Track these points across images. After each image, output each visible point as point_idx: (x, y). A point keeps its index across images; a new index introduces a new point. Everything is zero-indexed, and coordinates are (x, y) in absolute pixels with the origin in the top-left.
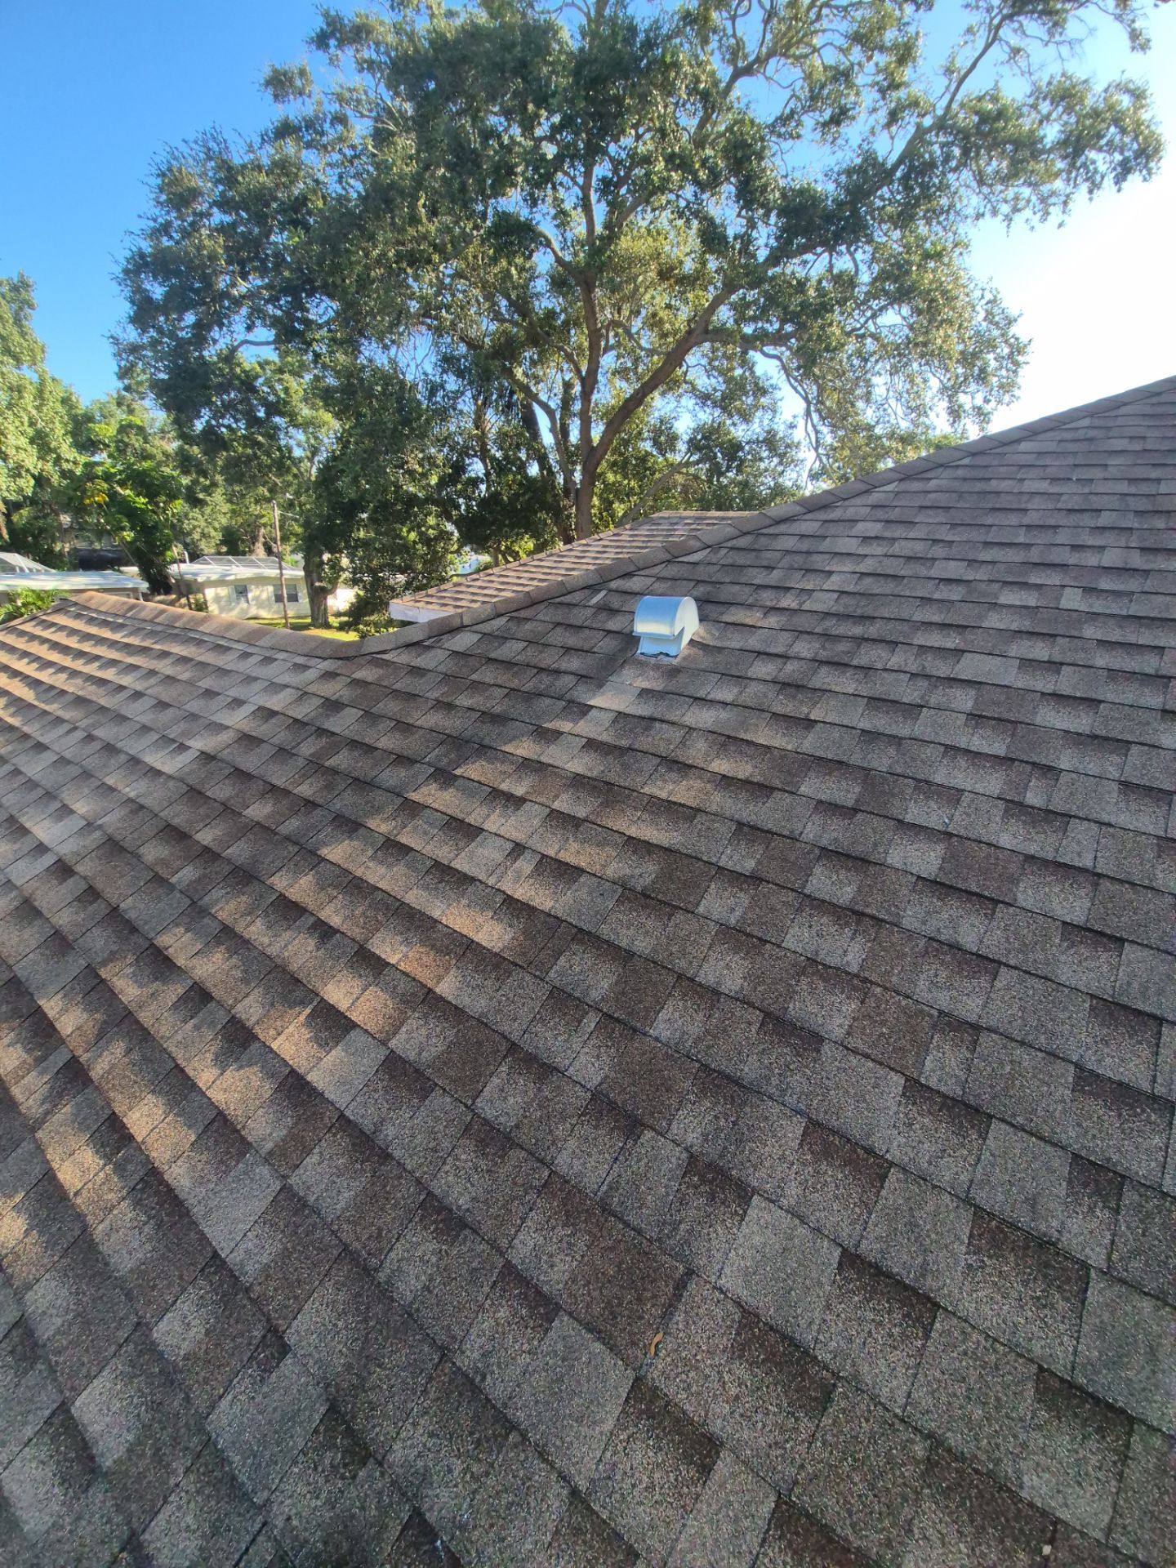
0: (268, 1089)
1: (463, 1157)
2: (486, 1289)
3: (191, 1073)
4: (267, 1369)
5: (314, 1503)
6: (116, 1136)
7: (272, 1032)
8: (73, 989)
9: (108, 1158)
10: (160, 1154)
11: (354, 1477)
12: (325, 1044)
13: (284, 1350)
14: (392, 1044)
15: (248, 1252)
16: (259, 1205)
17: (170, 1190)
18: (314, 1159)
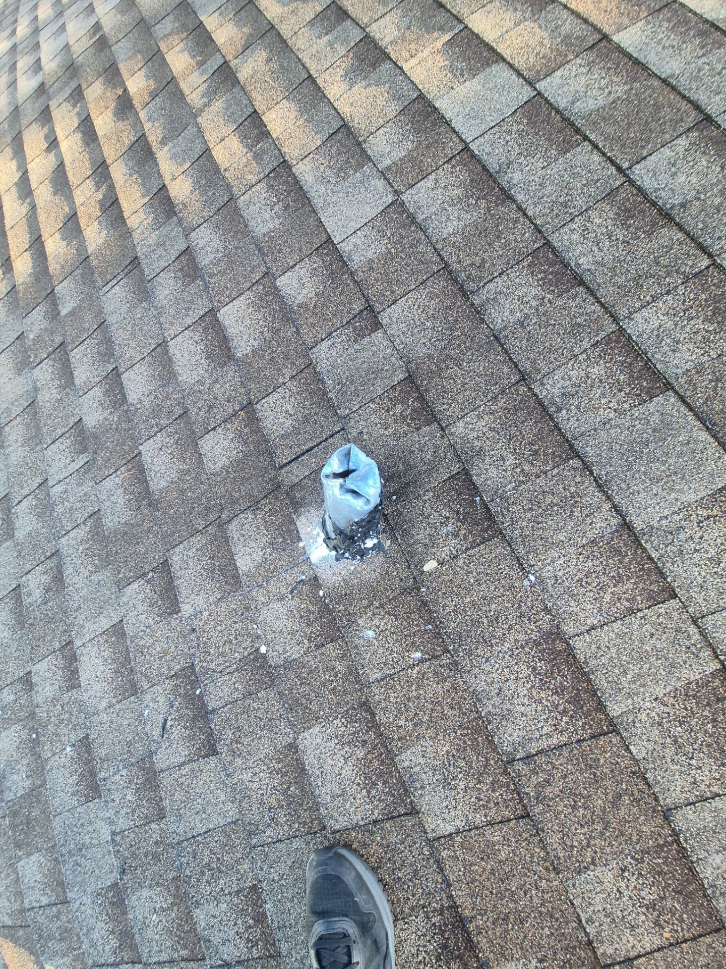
0: (393, 110)
1: (597, 221)
2: (586, 344)
3: (322, 85)
4: (360, 335)
5: (382, 431)
6: (256, 131)
7: (405, 54)
8: (226, 9)
9: (249, 148)
10: (291, 151)
11: (418, 429)
12: (458, 75)
13: (377, 325)
14: (540, 86)
15: (355, 245)
16: (371, 212)
17: (296, 181)
18: (429, 183)
